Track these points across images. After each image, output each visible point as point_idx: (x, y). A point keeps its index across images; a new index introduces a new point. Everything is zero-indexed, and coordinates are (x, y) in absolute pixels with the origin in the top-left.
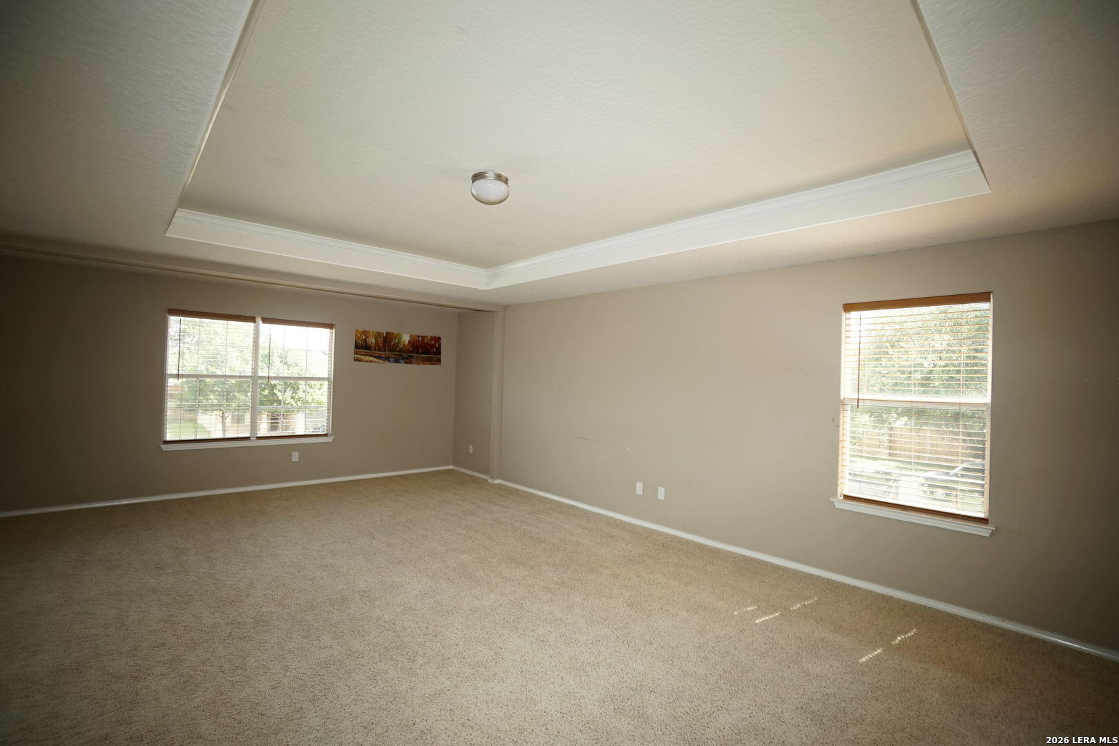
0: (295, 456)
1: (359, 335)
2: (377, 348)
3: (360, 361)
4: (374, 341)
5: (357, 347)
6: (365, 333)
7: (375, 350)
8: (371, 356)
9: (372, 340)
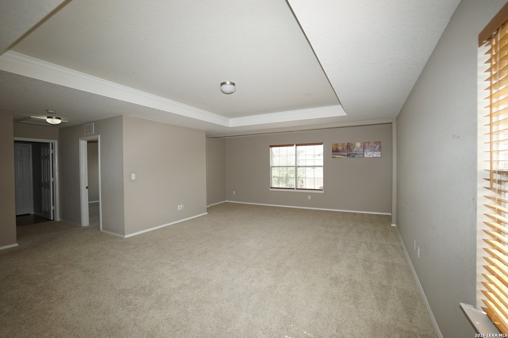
0: (309, 197)
1: (334, 146)
2: (343, 151)
3: (335, 158)
4: (341, 148)
5: (333, 151)
6: (336, 145)
7: (342, 152)
8: (340, 155)
9: (340, 148)
